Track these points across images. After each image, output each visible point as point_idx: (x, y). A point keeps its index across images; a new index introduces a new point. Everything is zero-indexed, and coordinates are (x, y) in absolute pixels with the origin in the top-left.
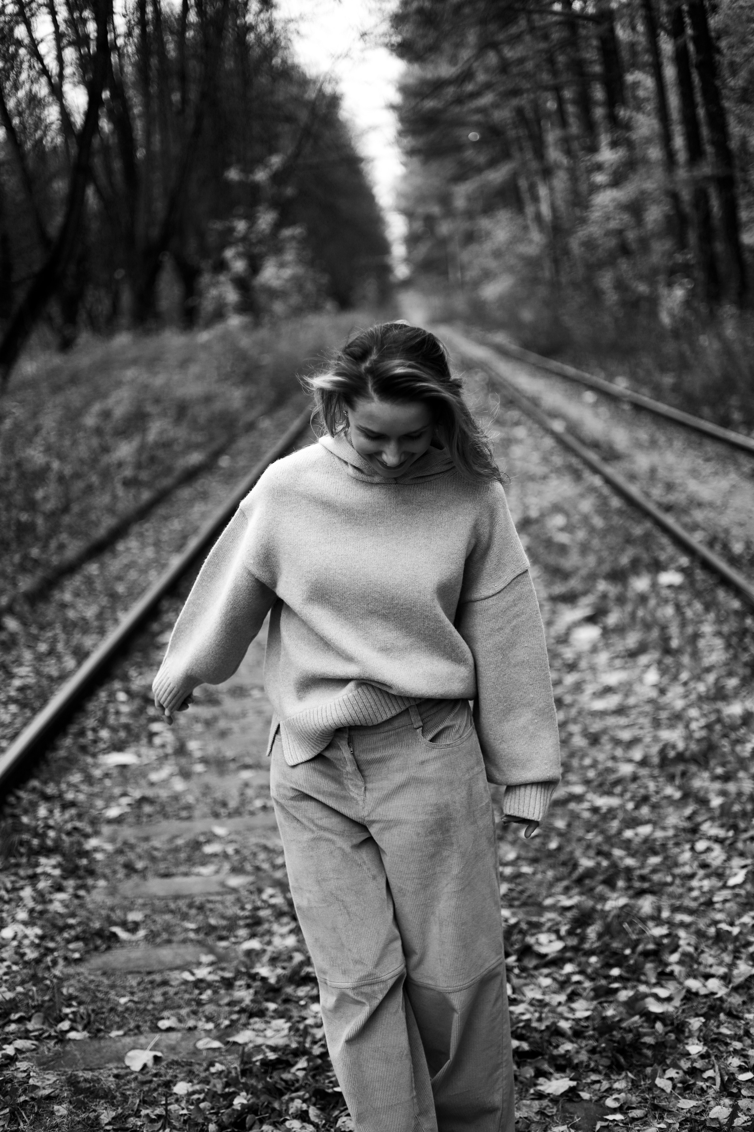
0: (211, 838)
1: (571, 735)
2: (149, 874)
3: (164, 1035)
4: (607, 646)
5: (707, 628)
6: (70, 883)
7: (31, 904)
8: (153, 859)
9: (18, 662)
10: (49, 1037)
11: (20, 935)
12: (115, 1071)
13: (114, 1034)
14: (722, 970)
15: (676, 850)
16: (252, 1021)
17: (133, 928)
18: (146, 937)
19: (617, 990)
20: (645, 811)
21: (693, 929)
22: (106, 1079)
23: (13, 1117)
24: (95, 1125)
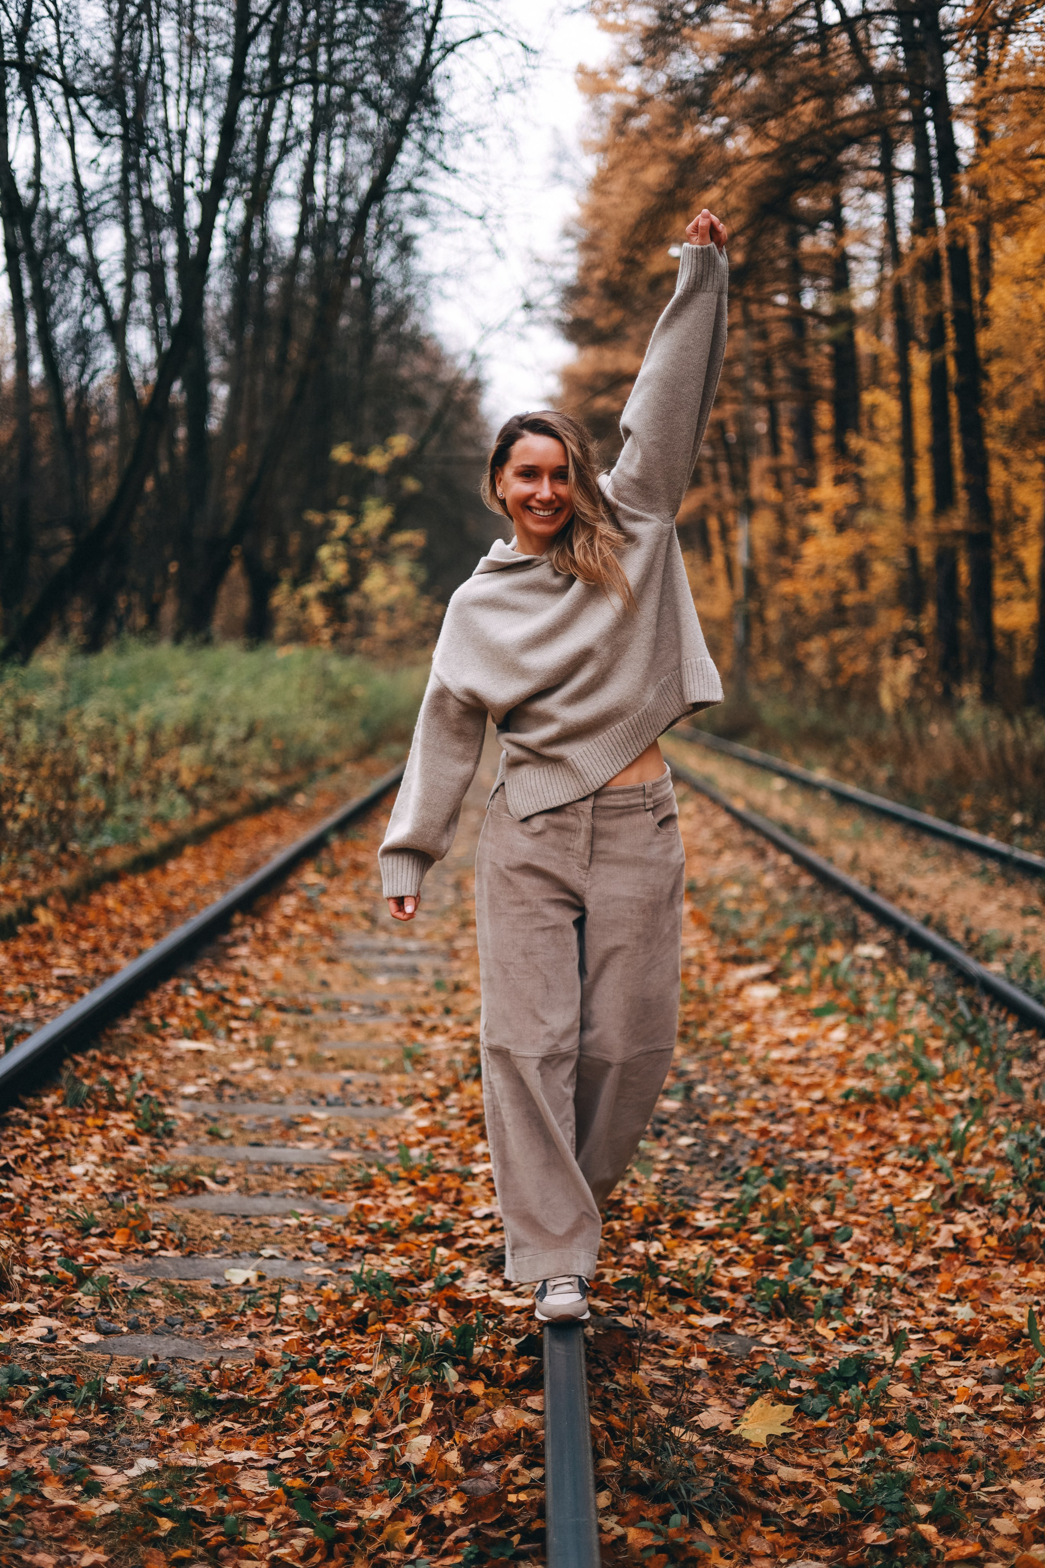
0: (310, 1120)
1: (738, 1073)
2: (238, 1143)
3: (267, 1262)
4: (786, 1006)
5: (909, 997)
6: (146, 1140)
7: (101, 1150)
8: (242, 1130)
9: (55, 953)
10: (136, 1251)
11: (91, 1173)
12: (214, 1282)
13: (209, 1256)
14: (899, 1260)
15: (857, 1171)
16: (367, 1256)
17: (225, 1183)
18: (239, 1190)
19: (780, 1262)
20: (822, 1140)
21: (869, 1228)
22: (204, 1287)
23: (104, 1302)
24: (196, 1317)
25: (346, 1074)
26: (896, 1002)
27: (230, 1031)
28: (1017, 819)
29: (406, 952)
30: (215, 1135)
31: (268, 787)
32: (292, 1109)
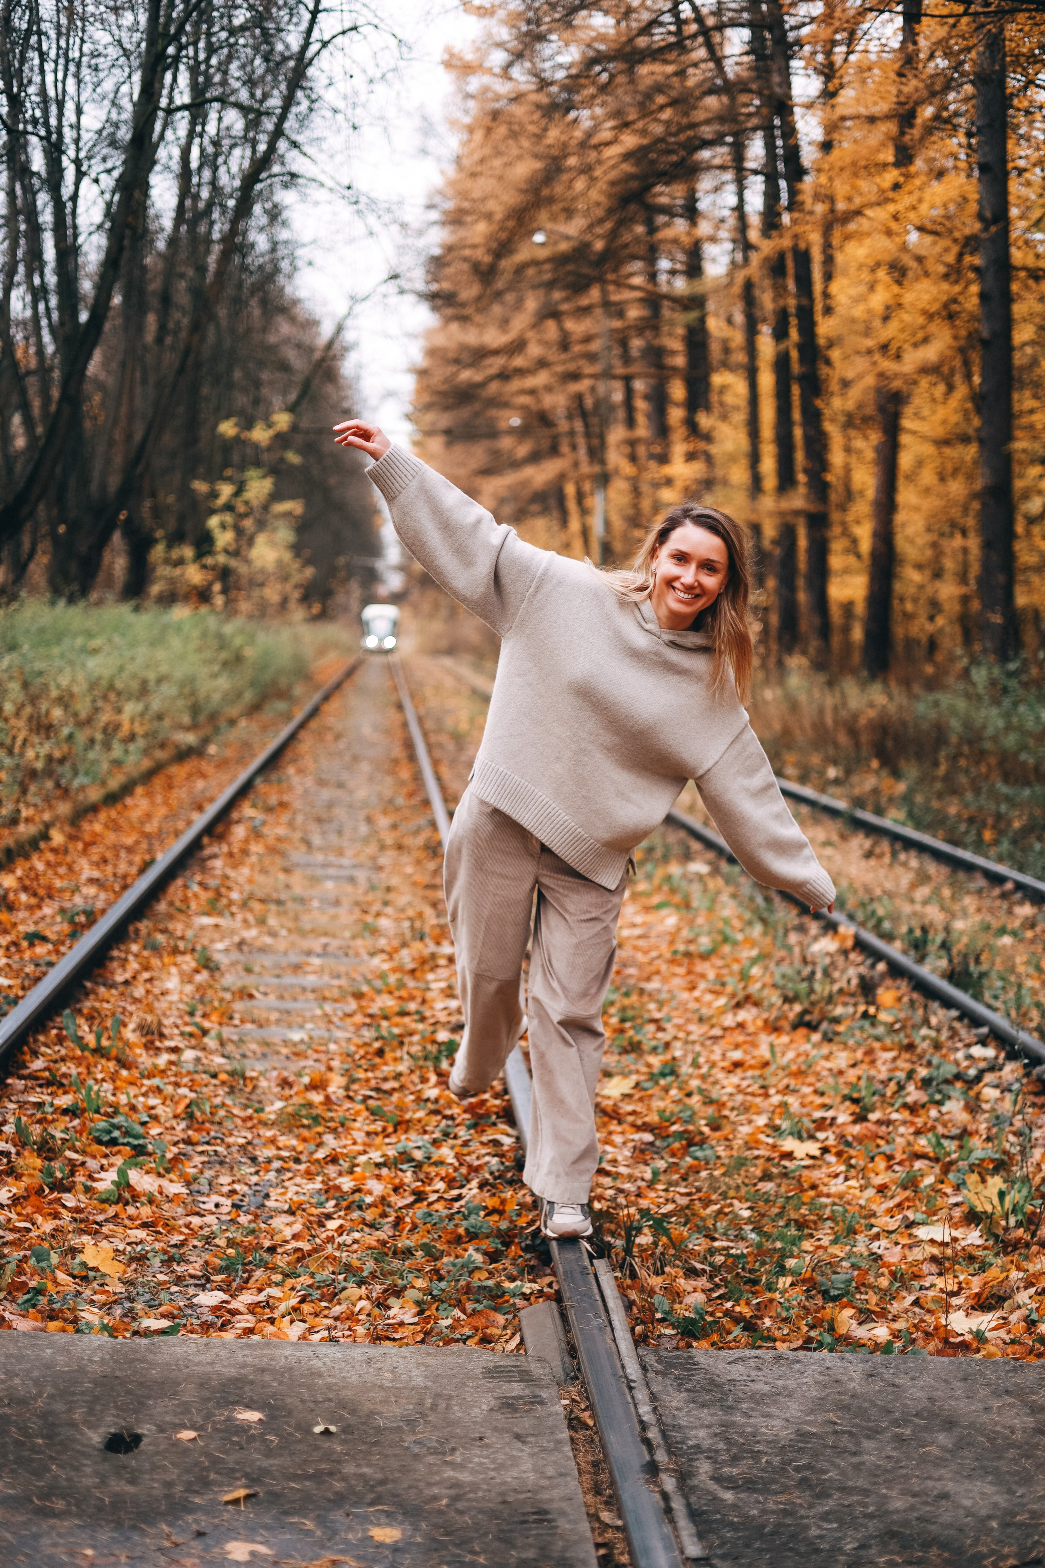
22: (277, 1040)
23: (222, 1044)
24: (278, 1053)
25: (324, 940)
26: (714, 901)
27: (233, 914)
28: (832, 773)
29: (341, 867)
30: (249, 970)
31: (190, 738)
32: (294, 958)
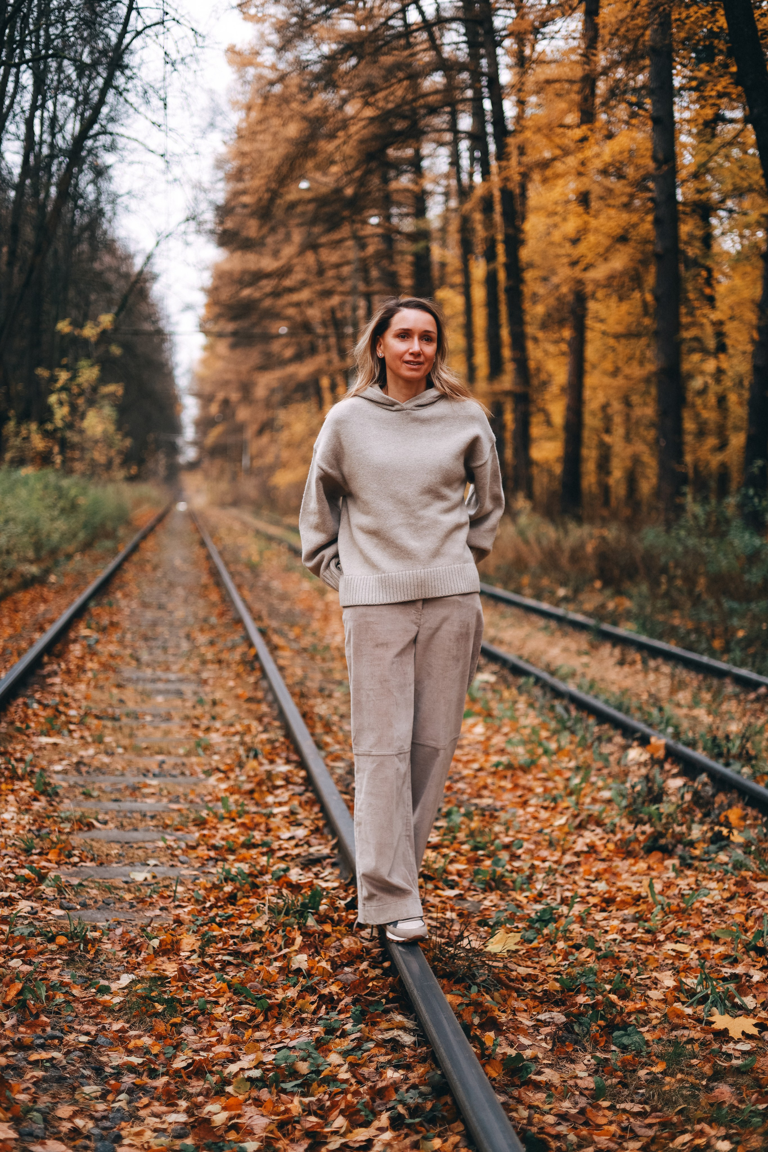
0: (146, 786)
2: (104, 800)
3: (154, 868)
5: (521, 706)
6: (42, 798)
7: (16, 804)
8: (103, 792)
10: (66, 863)
11: (16, 818)
12: (124, 880)
13: (115, 865)
14: (555, 858)
15: (514, 810)
16: (219, 863)
17: (105, 823)
18: (117, 827)
19: (484, 860)
20: (485, 793)
21: (532, 841)
22: (118, 882)
23: (60, 891)
24: (121, 900)
25: (160, 758)
26: (513, 709)
27: (71, 732)
29: (168, 681)
30: (87, 795)
31: (34, 569)
32: (132, 779)
